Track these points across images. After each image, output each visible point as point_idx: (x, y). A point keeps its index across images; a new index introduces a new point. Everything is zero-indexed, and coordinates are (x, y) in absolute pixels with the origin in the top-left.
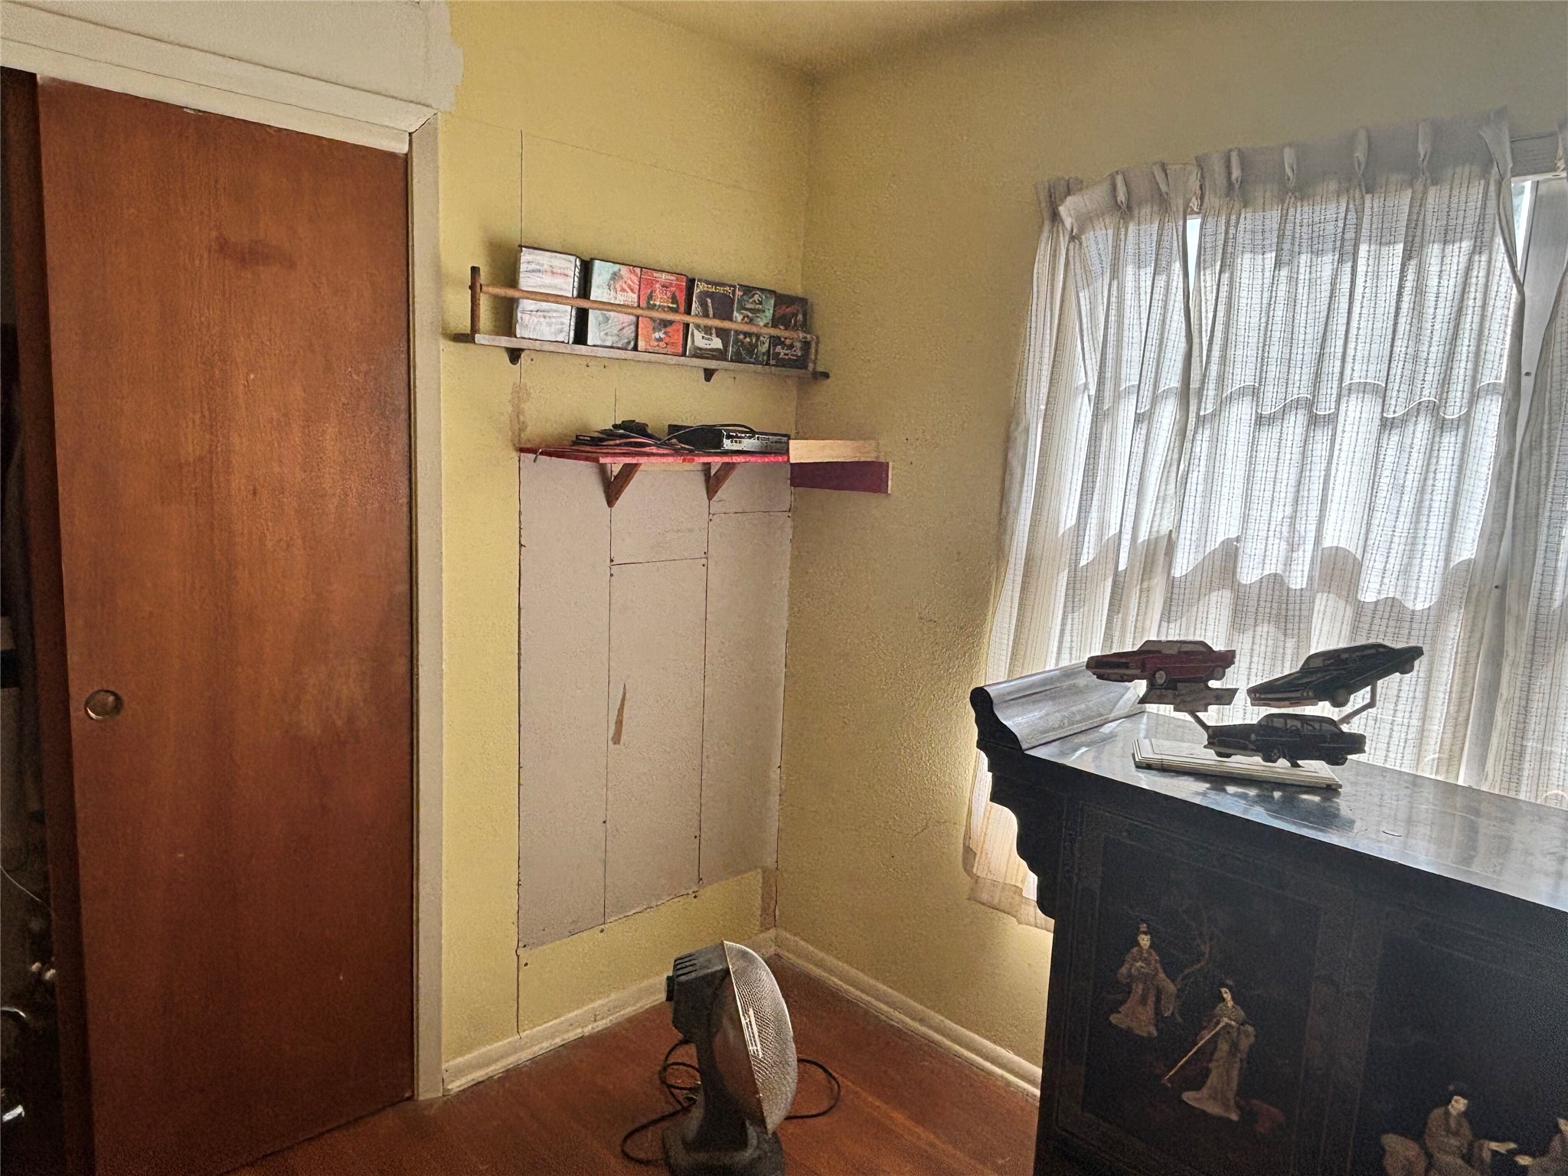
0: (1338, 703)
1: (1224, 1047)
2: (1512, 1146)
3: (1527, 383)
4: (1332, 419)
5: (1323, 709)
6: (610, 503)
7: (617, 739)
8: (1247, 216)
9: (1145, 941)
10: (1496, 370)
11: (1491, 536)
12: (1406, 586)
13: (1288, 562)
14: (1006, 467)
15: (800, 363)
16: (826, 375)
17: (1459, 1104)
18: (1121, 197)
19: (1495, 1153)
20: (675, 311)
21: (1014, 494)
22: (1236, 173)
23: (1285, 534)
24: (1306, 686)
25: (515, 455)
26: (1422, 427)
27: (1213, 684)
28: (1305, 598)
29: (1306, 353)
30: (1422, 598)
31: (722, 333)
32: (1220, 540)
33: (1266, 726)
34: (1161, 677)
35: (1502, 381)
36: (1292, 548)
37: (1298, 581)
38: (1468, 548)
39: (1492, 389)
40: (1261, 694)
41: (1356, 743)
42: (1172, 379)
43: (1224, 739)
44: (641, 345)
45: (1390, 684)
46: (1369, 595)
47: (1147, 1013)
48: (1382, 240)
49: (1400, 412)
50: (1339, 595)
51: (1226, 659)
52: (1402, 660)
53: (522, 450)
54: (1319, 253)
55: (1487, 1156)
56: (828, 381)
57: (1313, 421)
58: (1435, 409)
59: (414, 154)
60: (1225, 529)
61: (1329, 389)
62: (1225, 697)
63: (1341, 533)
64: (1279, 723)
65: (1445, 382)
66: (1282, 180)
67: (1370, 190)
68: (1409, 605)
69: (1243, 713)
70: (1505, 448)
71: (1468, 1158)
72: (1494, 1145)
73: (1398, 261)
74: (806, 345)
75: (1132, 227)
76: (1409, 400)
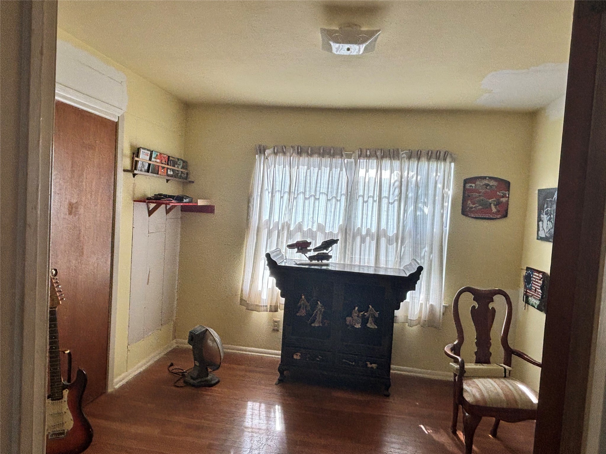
0: (327, 250)
1: (319, 312)
2: (364, 312)
3: (349, 193)
4: (319, 199)
5: (325, 251)
6: (149, 216)
7: (148, 284)
8: (301, 158)
9: (303, 297)
10: (344, 191)
11: (344, 220)
12: (333, 229)
13: (312, 226)
14: (248, 207)
15: (186, 178)
16: (193, 182)
17: (357, 308)
18: (276, 151)
19: (362, 314)
20: (165, 164)
21: (251, 213)
22: (299, 150)
23: (311, 221)
24: (321, 247)
25: (133, 202)
26: (334, 200)
27: (308, 248)
28: (316, 232)
29: (313, 186)
30: (336, 231)
31: (173, 170)
32: (298, 222)
33: (318, 255)
34: (300, 248)
35: (345, 193)
36: (313, 223)
37: (315, 229)
38: (341, 223)
39: (343, 194)
40: (316, 250)
41: (331, 257)
42: (287, 190)
43: (311, 258)
44: (159, 173)
45: (334, 246)
46: (327, 231)
47: (304, 311)
48: (326, 167)
49: (330, 198)
50: (320, 232)
51: (310, 243)
52: (335, 242)
53: (134, 201)
54: (315, 167)
55: (361, 315)
56: (193, 184)
57: (316, 199)
58: (336, 198)
59: (119, 122)
60: (299, 220)
61: (318, 193)
62: (310, 250)
63: (321, 221)
64: (319, 254)
65: (337, 193)
66: (308, 153)
67: (323, 157)
68: (334, 232)
69: (312, 253)
70: (345, 205)
71: (358, 317)
72: (361, 313)
73: (328, 171)
74: (187, 174)
75: (277, 157)
76: (332, 196)
